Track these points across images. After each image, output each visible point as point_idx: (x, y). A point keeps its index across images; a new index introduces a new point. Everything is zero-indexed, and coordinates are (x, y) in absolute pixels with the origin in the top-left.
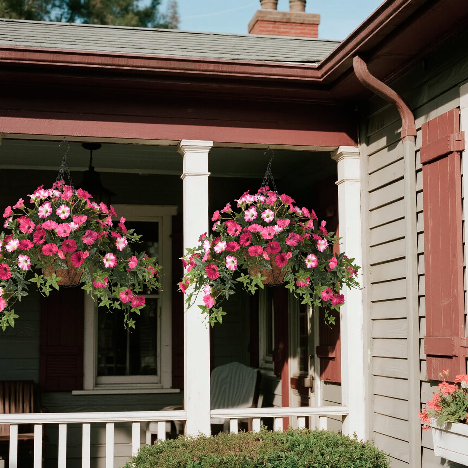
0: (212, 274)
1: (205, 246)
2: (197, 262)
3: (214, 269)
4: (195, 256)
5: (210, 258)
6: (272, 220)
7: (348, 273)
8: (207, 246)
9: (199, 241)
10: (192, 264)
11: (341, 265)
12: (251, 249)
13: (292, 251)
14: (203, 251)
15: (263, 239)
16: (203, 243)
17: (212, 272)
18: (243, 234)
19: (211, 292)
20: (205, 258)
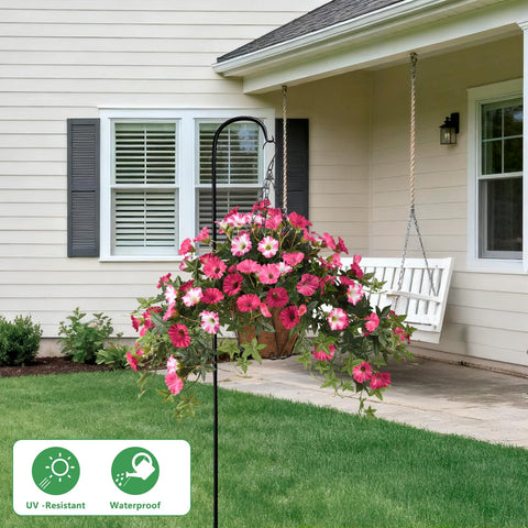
0: (179, 340)
1: (167, 295)
2: (155, 321)
3: (182, 332)
4: (153, 312)
5: (176, 315)
6: (274, 254)
7: (396, 338)
8: (171, 295)
9: (159, 287)
10: (146, 323)
11: (385, 325)
12: (242, 299)
13: (307, 304)
14: (164, 303)
15: (260, 284)
16: (164, 290)
17: (179, 336)
18: (229, 276)
19: (177, 369)
20: (169, 315)
